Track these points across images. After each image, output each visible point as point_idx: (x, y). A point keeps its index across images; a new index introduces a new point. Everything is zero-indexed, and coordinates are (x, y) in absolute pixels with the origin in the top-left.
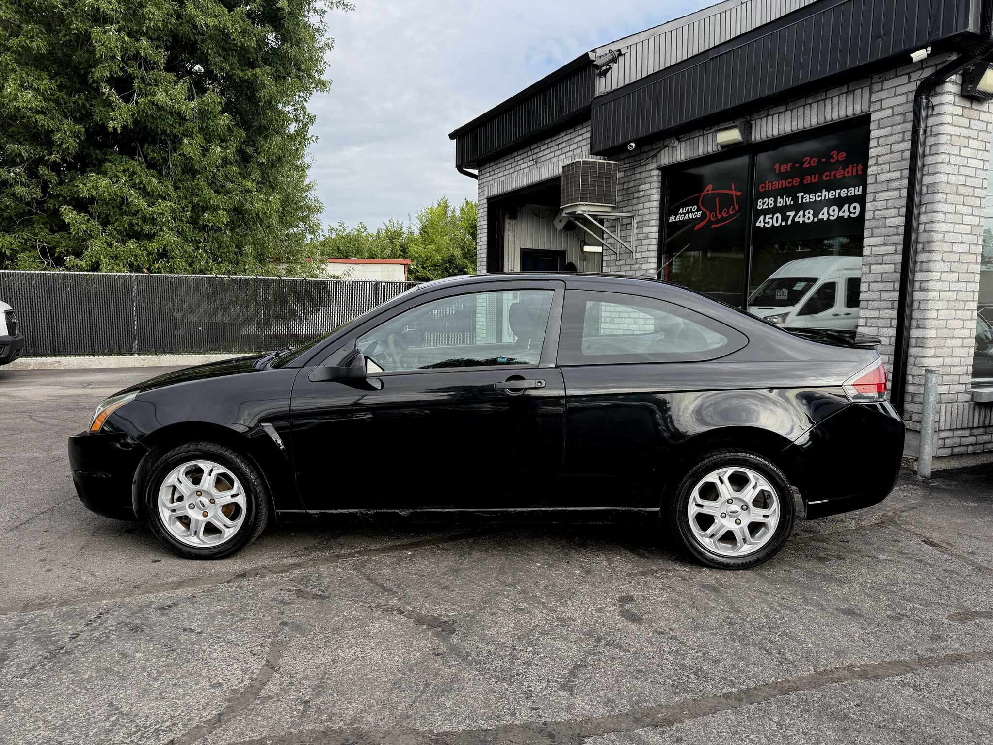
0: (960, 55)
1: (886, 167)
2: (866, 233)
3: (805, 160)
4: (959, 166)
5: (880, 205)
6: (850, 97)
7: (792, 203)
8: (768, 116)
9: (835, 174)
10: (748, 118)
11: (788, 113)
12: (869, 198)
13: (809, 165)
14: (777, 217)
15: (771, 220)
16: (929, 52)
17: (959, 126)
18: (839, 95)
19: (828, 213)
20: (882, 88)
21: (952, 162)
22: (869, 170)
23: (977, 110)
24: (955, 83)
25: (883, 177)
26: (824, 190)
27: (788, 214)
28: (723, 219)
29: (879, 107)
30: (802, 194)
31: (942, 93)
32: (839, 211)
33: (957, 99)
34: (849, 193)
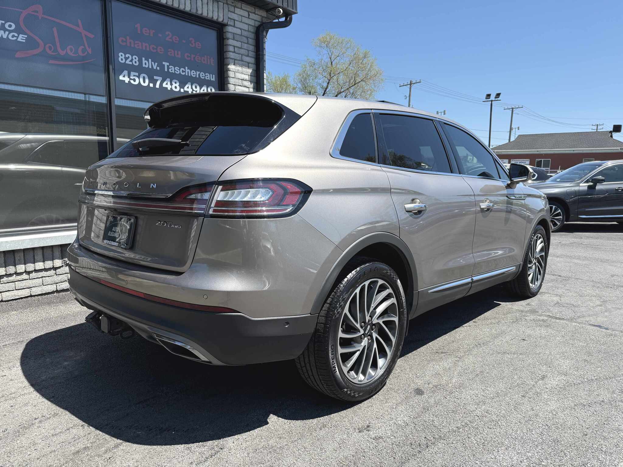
3: (167, 33)
7: (158, 68)
9: (194, 58)
13: (171, 41)
14: (144, 77)
15: (136, 79)
16: (282, 12)
19: (192, 88)
20: (234, 11)
26: (186, 68)
27: (155, 77)
29: (233, 25)
30: (168, 64)
32: (200, 90)
34: (206, 77)
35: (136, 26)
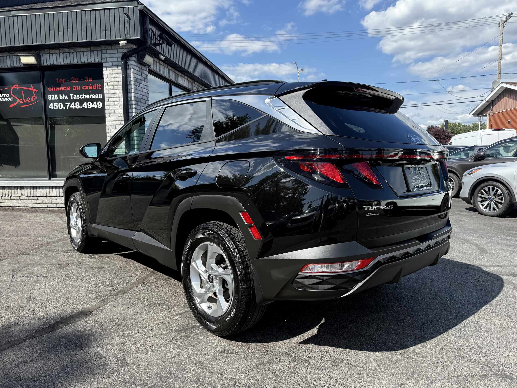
0: (136, 47)
1: (112, 87)
2: (107, 115)
3: (72, 78)
4: (140, 91)
5: (111, 103)
6: (92, 54)
7: (68, 98)
8: (49, 53)
9: (88, 87)
10: (38, 52)
11: (61, 54)
12: (106, 100)
13: (74, 81)
14: (60, 105)
15: (57, 106)
16: (126, 43)
17: (139, 75)
18: (87, 51)
19: (87, 105)
20: (106, 52)
21: (138, 89)
22: (105, 88)
23: (143, 69)
24: (135, 57)
25: (111, 92)
26: (84, 94)
27: (66, 103)
28: (27, 103)
29: (106, 61)
30: (73, 95)
31: (132, 61)
32: (92, 105)
33: (137, 64)
34: (96, 97)
35: (56, 80)
